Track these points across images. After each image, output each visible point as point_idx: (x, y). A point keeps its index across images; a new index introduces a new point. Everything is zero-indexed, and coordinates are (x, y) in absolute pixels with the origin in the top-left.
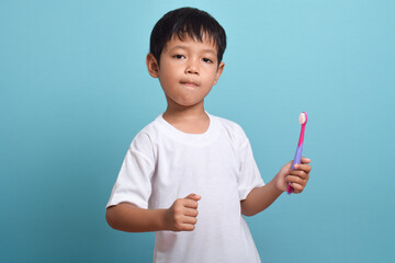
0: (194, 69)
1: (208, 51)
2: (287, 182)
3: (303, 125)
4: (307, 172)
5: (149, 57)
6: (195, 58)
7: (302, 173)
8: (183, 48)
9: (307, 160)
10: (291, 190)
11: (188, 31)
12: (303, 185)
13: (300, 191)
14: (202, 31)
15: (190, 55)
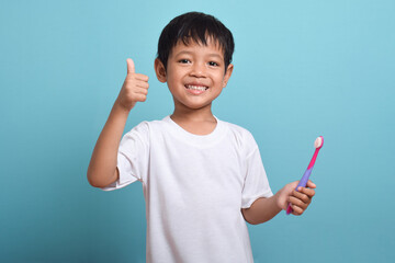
0: (200, 73)
1: (213, 55)
2: (288, 202)
3: (318, 149)
4: (310, 197)
5: (156, 63)
6: (200, 63)
7: (304, 196)
8: (188, 53)
9: (313, 185)
10: (290, 210)
11: (192, 35)
12: (304, 208)
13: (300, 214)
14: (206, 35)
15: (195, 60)
